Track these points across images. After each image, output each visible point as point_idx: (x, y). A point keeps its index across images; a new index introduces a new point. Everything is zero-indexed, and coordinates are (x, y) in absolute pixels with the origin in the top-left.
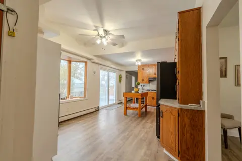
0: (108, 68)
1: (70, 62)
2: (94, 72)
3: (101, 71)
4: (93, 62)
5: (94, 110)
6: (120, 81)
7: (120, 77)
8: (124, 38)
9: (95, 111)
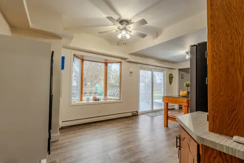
0: (150, 67)
1: (106, 64)
2: (131, 73)
3: (141, 71)
4: (129, 62)
5: (130, 114)
6: (171, 82)
7: (171, 78)
8: (147, 23)
9: (132, 116)
